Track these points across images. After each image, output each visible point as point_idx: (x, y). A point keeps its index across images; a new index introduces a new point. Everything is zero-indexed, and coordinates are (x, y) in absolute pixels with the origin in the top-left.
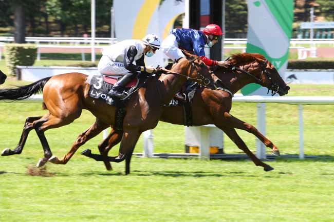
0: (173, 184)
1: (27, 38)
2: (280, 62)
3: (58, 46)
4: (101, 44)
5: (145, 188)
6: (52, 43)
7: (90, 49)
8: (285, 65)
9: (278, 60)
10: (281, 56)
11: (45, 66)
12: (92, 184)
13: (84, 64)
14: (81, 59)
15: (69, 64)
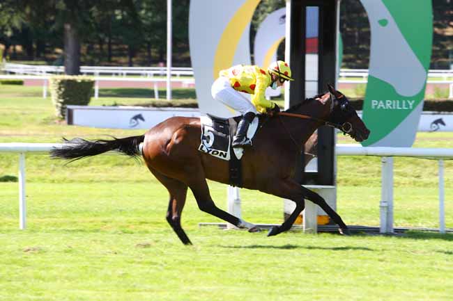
0: (263, 265)
1: (82, 67)
2: (413, 102)
3: (125, 78)
4: (181, 75)
5: (224, 269)
6: (117, 74)
7: (165, 82)
8: (421, 105)
9: (411, 99)
10: (414, 94)
11: (104, 105)
12: (155, 264)
13: (157, 103)
14: (154, 97)
15: (136, 103)
